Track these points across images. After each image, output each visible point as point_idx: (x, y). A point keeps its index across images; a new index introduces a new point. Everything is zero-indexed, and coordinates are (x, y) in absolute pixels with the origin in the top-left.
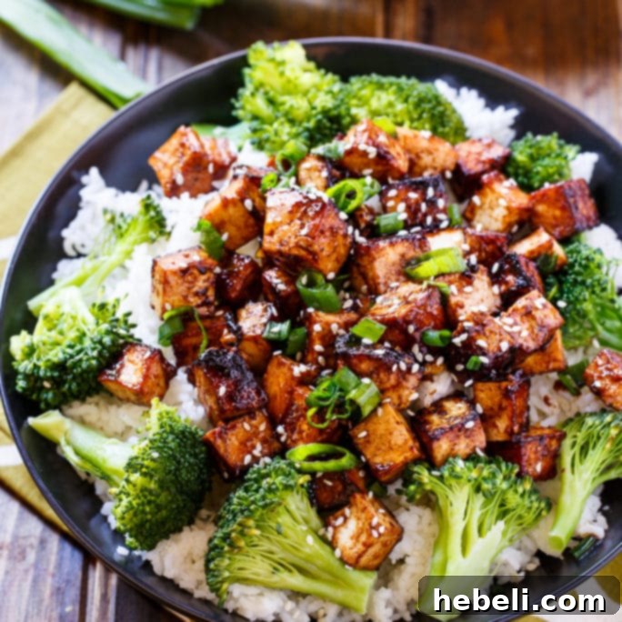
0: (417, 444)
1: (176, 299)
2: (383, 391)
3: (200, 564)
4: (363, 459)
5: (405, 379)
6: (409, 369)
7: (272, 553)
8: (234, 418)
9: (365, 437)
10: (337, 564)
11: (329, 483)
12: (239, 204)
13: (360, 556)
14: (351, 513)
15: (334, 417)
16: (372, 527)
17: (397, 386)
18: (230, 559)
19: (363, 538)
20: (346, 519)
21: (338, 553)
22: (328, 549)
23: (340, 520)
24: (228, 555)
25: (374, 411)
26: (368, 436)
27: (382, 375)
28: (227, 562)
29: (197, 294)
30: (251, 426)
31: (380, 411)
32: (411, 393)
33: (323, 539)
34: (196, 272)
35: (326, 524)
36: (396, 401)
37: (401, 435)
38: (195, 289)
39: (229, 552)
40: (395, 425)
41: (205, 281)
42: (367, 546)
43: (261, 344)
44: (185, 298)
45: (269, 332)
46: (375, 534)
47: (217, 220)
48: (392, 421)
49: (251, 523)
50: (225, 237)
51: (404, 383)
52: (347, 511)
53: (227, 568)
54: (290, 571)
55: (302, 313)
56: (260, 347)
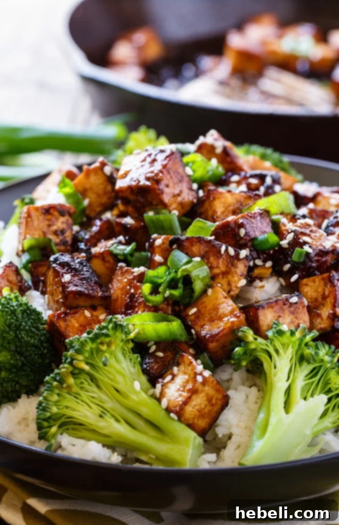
0: (244, 316)
1: (37, 235)
2: (213, 278)
3: (33, 426)
4: (193, 331)
5: (233, 265)
6: (237, 255)
7: (101, 401)
8: (77, 307)
9: (195, 313)
10: (163, 412)
11: (160, 354)
12: (100, 173)
13: (185, 403)
14: (179, 370)
16: (196, 374)
17: (225, 274)
18: (59, 395)
19: (190, 386)
20: (174, 376)
21: (164, 403)
22: (155, 401)
23: (169, 378)
24: (57, 391)
25: (204, 292)
26: (199, 311)
27: (212, 259)
28: (55, 398)
29: (55, 233)
30: (92, 315)
31: (210, 291)
32: (239, 280)
33: (153, 396)
34: (56, 213)
35: (153, 381)
36: (226, 287)
37: (227, 306)
38: (54, 228)
39: (56, 387)
40: (223, 300)
41: (63, 223)
42: (194, 392)
43: (109, 262)
44: (44, 234)
45: (115, 248)
46: (199, 379)
47: (80, 188)
48: (221, 296)
49: (80, 357)
50: (86, 202)
51: (233, 269)
52: (175, 369)
53: (56, 403)
54: (117, 420)
55: (147, 244)
56: (108, 265)
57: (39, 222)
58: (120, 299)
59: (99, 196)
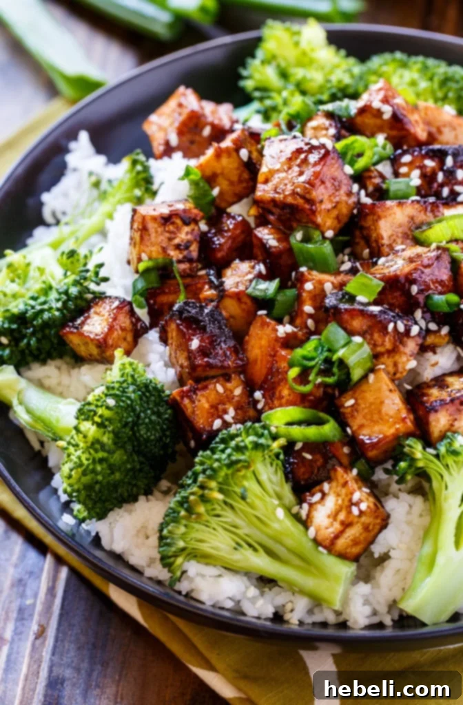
0: (412, 417)
1: (155, 251)
2: (376, 356)
3: (154, 540)
4: (349, 430)
5: (402, 343)
6: (408, 331)
7: (235, 527)
8: (207, 378)
9: (352, 406)
10: (310, 544)
11: (309, 457)
12: (234, 154)
13: (337, 537)
14: (330, 488)
15: (319, 380)
16: (351, 504)
17: (393, 351)
18: (186, 526)
19: (342, 516)
20: (324, 495)
21: (312, 532)
22: (301, 527)
23: (318, 497)
24: (184, 522)
25: (365, 377)
26: (356, 403)
27: (376, 336)
28: (182, 529)
29: (178, 247)
30: (226, 389)
31: (372, 377)
32: (408, 360)
33: (297, 517)
34: (179, 222)
35: (301, 500)
36: (391, 369)
37: (394, 404)
38: (177, 241)
39: (184, 518)
40: (388, 393)
41: (187, 233)
42: (346, 525)
43: (246, 303)
44: (164, 250)
45: (254, 288)
46: (355, 511)
47: (208, 172)
48: (385, 387)
49: (213, 484)
50: (216, 192)
51: (402, 348)
52: (326, 486)
53: (183, 537)
54: (255, 550)
55: (293, 274)
56: (243, 306)
57: (158, 237)
58: (259, 362)
59: (232, 183)
